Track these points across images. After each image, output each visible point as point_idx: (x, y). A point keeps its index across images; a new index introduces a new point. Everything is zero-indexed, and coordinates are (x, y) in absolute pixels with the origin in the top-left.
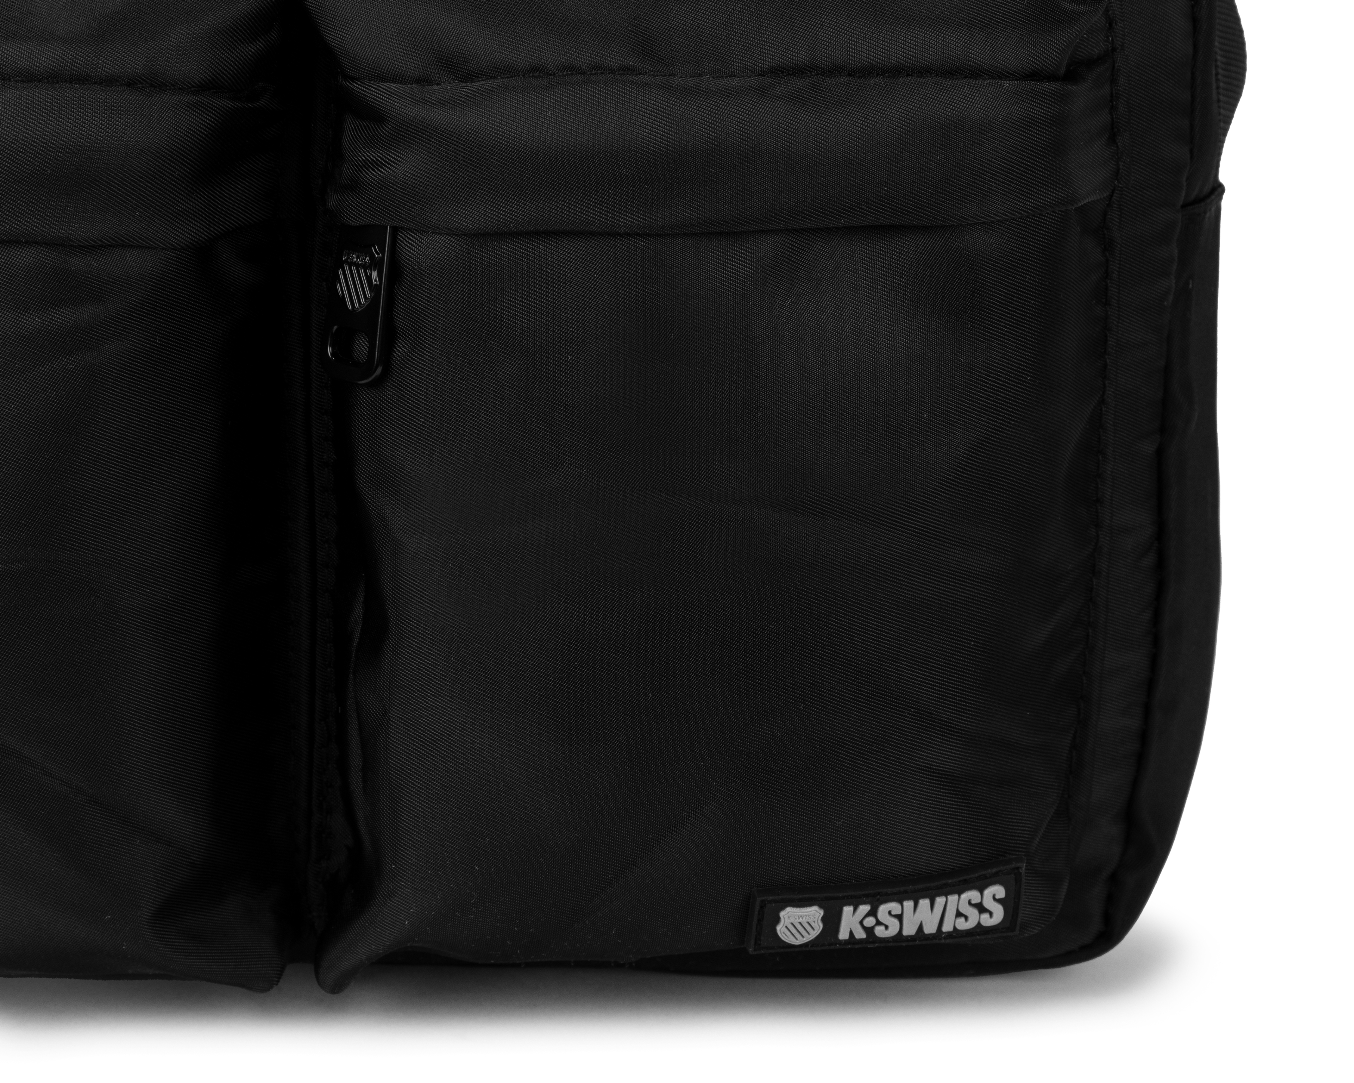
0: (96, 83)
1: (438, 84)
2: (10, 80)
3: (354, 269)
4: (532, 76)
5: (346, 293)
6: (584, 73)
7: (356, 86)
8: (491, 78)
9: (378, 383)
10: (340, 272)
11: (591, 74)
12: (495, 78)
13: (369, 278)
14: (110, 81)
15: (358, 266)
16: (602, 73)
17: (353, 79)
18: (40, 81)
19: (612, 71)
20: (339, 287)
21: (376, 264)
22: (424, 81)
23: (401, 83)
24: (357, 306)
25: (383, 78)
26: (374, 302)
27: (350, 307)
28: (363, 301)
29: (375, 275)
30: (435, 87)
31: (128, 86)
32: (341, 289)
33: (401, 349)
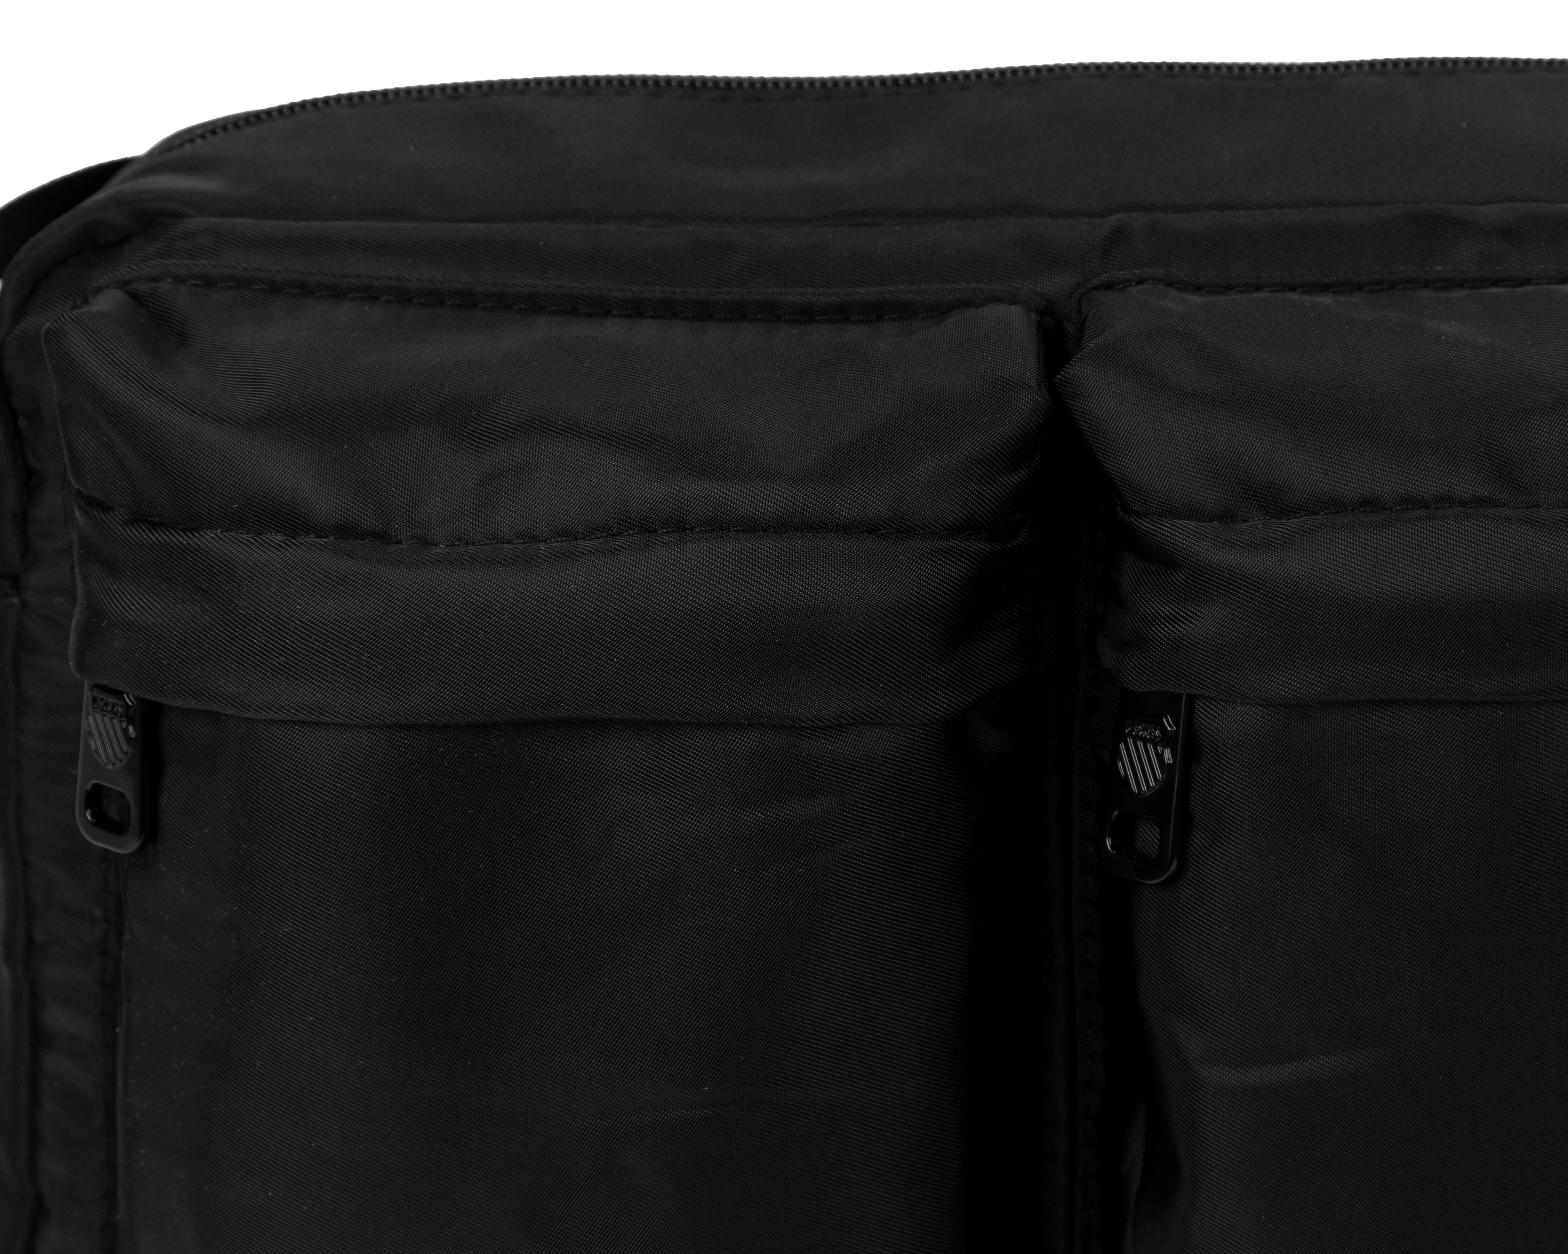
0: (831, 531)
1: (1245, 521)
2: (729, 531)
3: (1140, 744)
4: (1364, 511)
5: (1130, 773)
6: (1428, 507)
7: (1142, 524)
8: (1312, 513)
9: (1172, 882)
10: (1122, 746)
11: (1437, 508)
12: (1316, 514)
13: (1160, 757)
14: (847, 528)
15: (1145, 741)
16: (1450, 507)
17: (1138, 514)
18: (765, 531)
19: (1462, 504)
20: (1120, 765)
21: (1167, 740)
22: (1227, 517)
23: (1198, 520)
24: (1144, 788)
25: (1176, 514)
26: (1165, 787)
27: (1135, 789)
28: (1152, 783)
29: (1167, 755)
30: (1244, 526)
31: (870, 533)
32: (1124, 767)
33: (1199, 840)
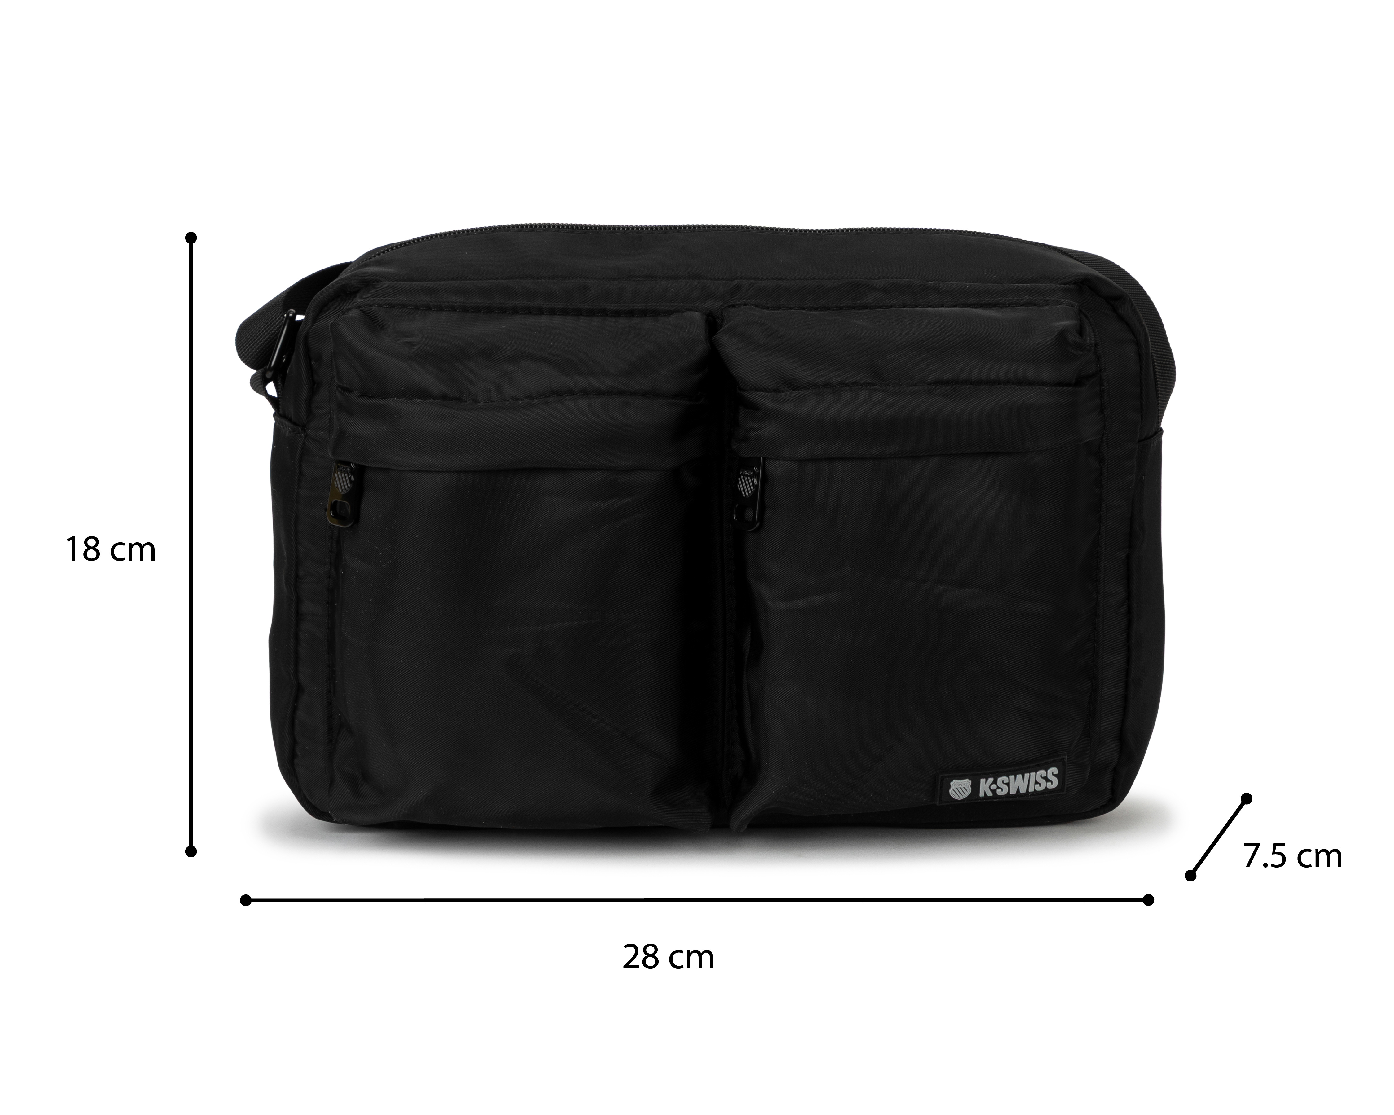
0: (628, 395)
1: (783, 392)
2: (590, 395)
3: (746, 478)
4: (826, 388)
5: (742, 488)
6: (849, 386)
7: (746, 394)
8: (807, 389)
9: (757, 530)
10: (739, 479)
11: (852, 386)
12: (809, 389)
13: (753, 482)
14: (634, 394)
15: (747, 476)
16: (857, 386)
17: (744, 390)
18: (604, 394)
19: (861, 385)
20: (738, 486)
21: (756, 475)
22: (776, 391)
23: (766, 392)
24: (747, 495)
25: (758, 390)
26: (755, 493)
27: (744, 494)
28: (750, 492)
29: (755, 480)
30: (783, 394)
31: (643, 396)
32: (740, 487)
33: (768, 514)
